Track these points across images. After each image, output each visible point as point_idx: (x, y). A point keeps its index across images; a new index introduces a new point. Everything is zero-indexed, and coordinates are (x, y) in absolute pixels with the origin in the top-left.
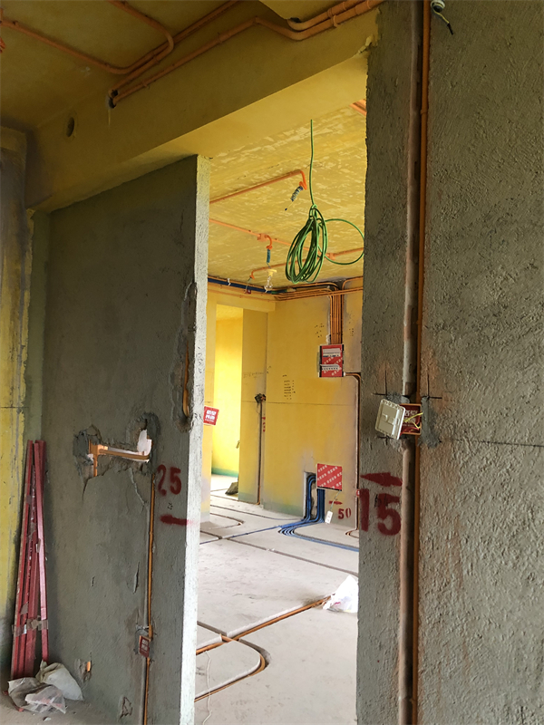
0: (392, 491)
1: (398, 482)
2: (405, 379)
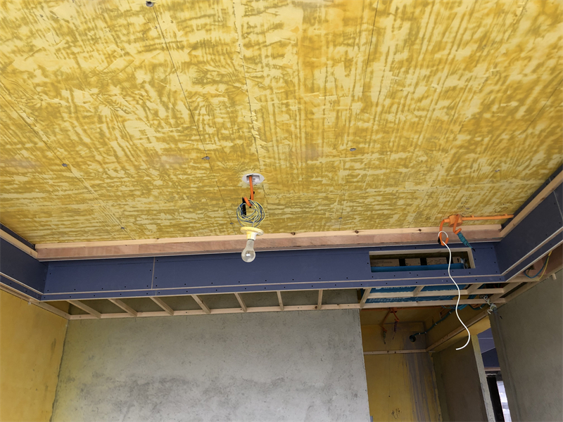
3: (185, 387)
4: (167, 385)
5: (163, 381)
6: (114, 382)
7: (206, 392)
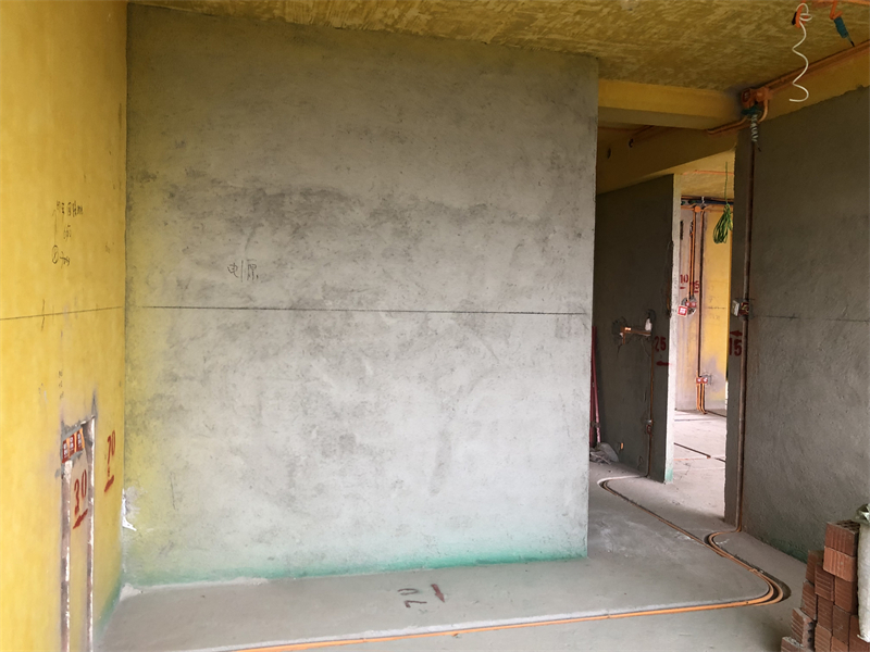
0: (739, 338)
1: (741, 334)
2: (745, 292)
3: (342, 205)
4: (314, 200)
5: (306, 193)
6: (225, 187)
7: (374, 214)
